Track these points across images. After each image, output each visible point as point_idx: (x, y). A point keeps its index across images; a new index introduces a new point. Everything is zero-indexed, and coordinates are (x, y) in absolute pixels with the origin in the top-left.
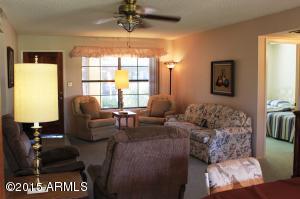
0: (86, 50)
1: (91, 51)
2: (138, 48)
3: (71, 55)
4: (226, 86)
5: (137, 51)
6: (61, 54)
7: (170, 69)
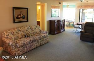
4: (23, 18)
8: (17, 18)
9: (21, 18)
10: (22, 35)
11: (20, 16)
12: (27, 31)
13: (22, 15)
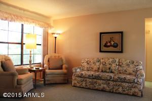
7: (56, 38)
8: (106, 46)
9: (111, 46)
10: (99, 68)
11: (109, 44)
12: (110, 64)
13: (112, 43)
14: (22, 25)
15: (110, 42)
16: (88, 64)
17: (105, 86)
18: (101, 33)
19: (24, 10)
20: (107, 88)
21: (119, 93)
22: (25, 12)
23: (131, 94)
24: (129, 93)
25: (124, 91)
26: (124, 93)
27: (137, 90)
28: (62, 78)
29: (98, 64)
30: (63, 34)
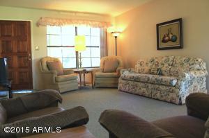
0: (50, 20)
1: (54, 21)
2: (91, 21)
3: (38, 25)
5: (90, 23)
6: (29, 22)
7: (116, 37)
8: (164, 41)
9: (169, 40)
10: (150, 70)
11: (167, 38)
12: (162, 64)
13: (171, 36)
14: (76, 28)
15: (168, 35)
16: (141, 65)
17: (145, 89)
18: (158, 25)
19: (76, 12)
20: (147, 93)
21: (157, 99)
22: (77, 14)
23: (169, 100)
24: (167, 100)
25: (162, 96)
26: (162, 99)
27: (174, 96)
28: (113, 82)
29: (150, 64)
30: (124, 32)
